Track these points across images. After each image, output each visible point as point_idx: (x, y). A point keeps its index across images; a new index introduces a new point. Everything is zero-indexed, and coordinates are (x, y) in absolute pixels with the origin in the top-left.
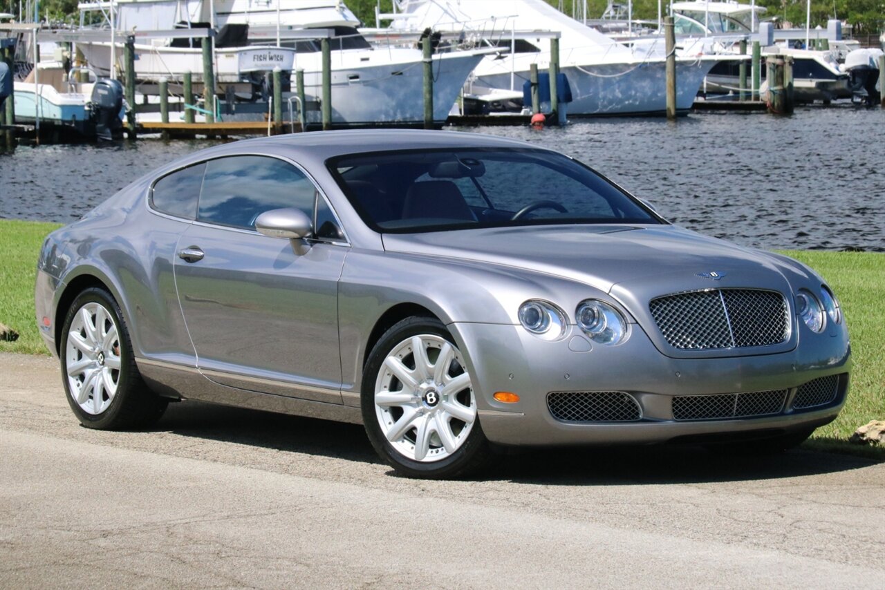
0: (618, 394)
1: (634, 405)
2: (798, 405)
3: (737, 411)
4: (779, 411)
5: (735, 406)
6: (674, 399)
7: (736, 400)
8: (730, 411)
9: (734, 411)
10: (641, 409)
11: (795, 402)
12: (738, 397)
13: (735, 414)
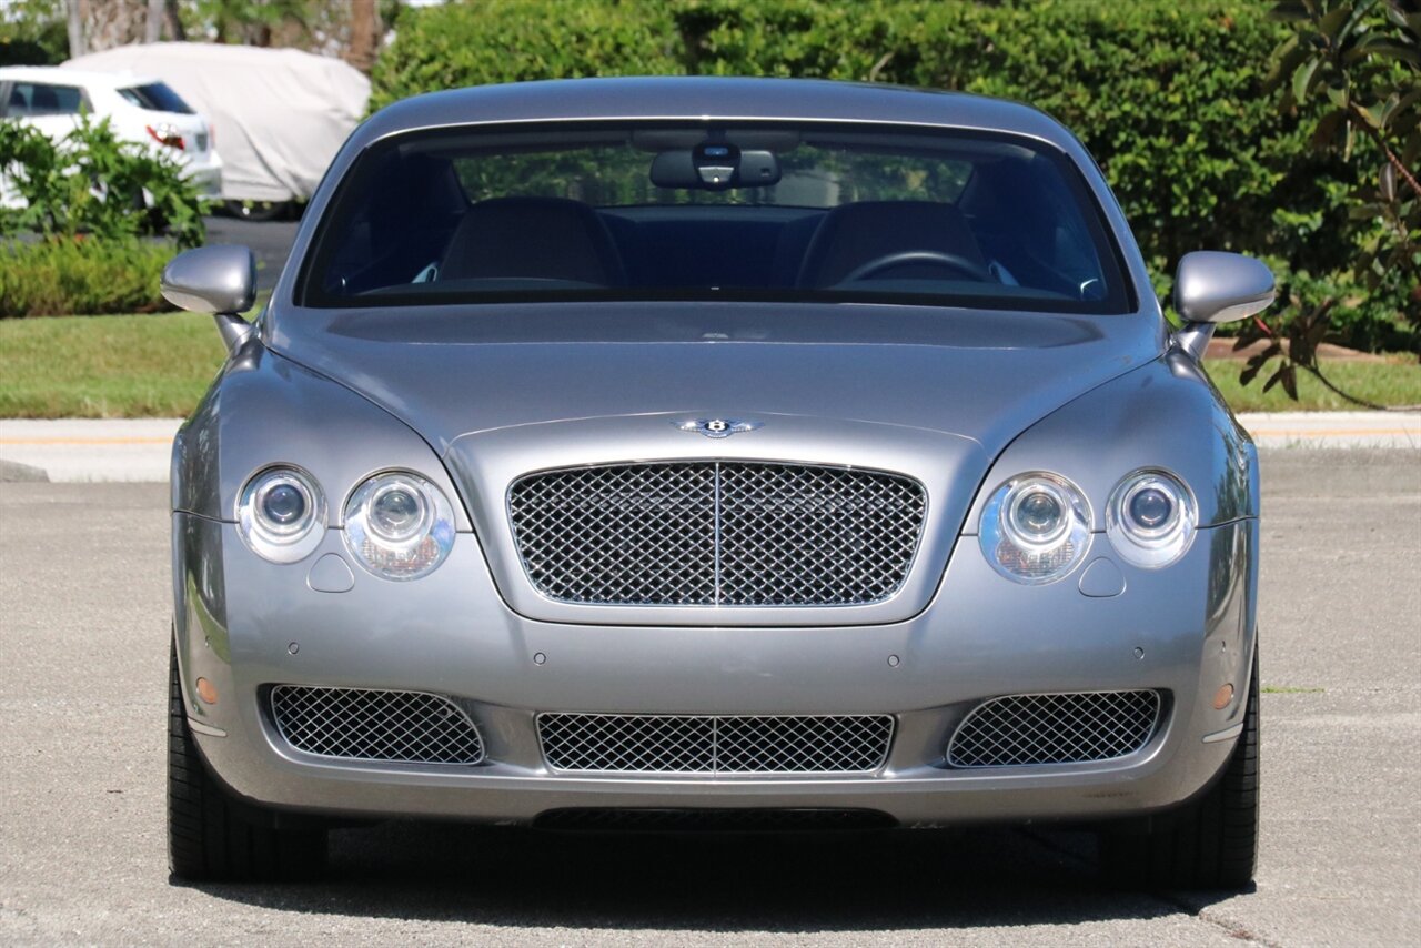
0: (426, 699)
1: (464, 727)
2: (968, 759)
3: (725, 758)
4: (873, 766)
5: (715, 745)
6: (545, 719)
7: (715, 731)
8: (704, 758)
9: (715, 759)
10: (479, 737)
11: (959, 752)
12: (720, 723)
13: (719, 765)
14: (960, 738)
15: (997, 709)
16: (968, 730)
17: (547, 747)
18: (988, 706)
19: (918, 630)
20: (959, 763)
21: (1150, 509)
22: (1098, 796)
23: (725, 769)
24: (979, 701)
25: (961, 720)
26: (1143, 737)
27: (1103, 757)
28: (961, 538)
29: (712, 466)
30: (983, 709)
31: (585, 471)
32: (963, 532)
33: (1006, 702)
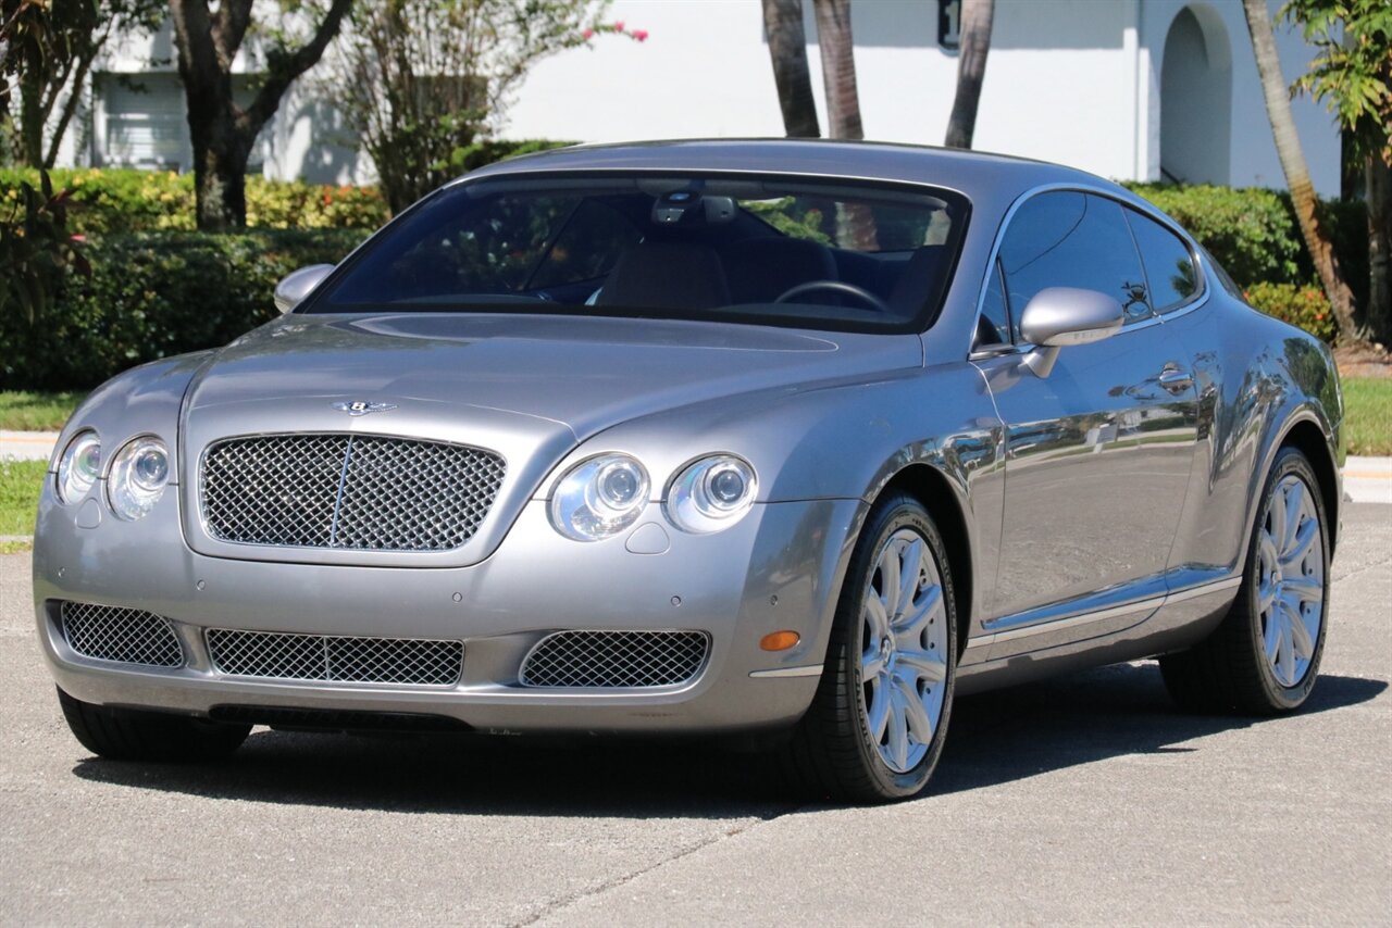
1: (170, 638)
2: (537, 680)
3: (336, 670)
4: (451, 682)
5: (327, 659)
6: (212, 633)
7: (326, 648)
8: (321, 669)
9: (328, 670)
10: (180, 647)
11: (529, 674)
12: (329, 642)
13: (332, 676)
14: (530, 663)
15: (561, 641)
16: (537, 657)
17: (216, 656)
18: (553, 638)
19: (480, 574)
20: (530, 683)
21: (727, 486)
22: (642, 715)
23: (337, 679)
24: (544, 633)
25: (530, 648)
26: (693, 670)
27: (655, 684)
28: (531, 502)
29: (348, 437)
30: (549, 641)
31: (259, 439)
32: (534, 497)
33: (569, 636)
